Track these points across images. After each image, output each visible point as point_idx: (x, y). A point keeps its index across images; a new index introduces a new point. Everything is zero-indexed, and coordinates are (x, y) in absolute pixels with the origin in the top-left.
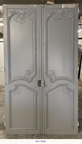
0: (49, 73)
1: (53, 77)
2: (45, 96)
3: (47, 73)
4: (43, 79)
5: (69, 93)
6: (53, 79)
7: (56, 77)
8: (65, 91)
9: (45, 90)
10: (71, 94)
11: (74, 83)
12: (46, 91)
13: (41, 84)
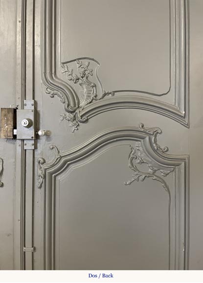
0: (60, 70)
1: (83, 91)
2: (39, 193)
3: (53, 72)
4: (29, 103)
5: (160, 174)
6: (83, 103)
7: (100, 95)
8: (142, 162)
9: (38, 157)
10: (170, 180)
11: (187, 126)
12: (44, 166)
13: (15, 127)
